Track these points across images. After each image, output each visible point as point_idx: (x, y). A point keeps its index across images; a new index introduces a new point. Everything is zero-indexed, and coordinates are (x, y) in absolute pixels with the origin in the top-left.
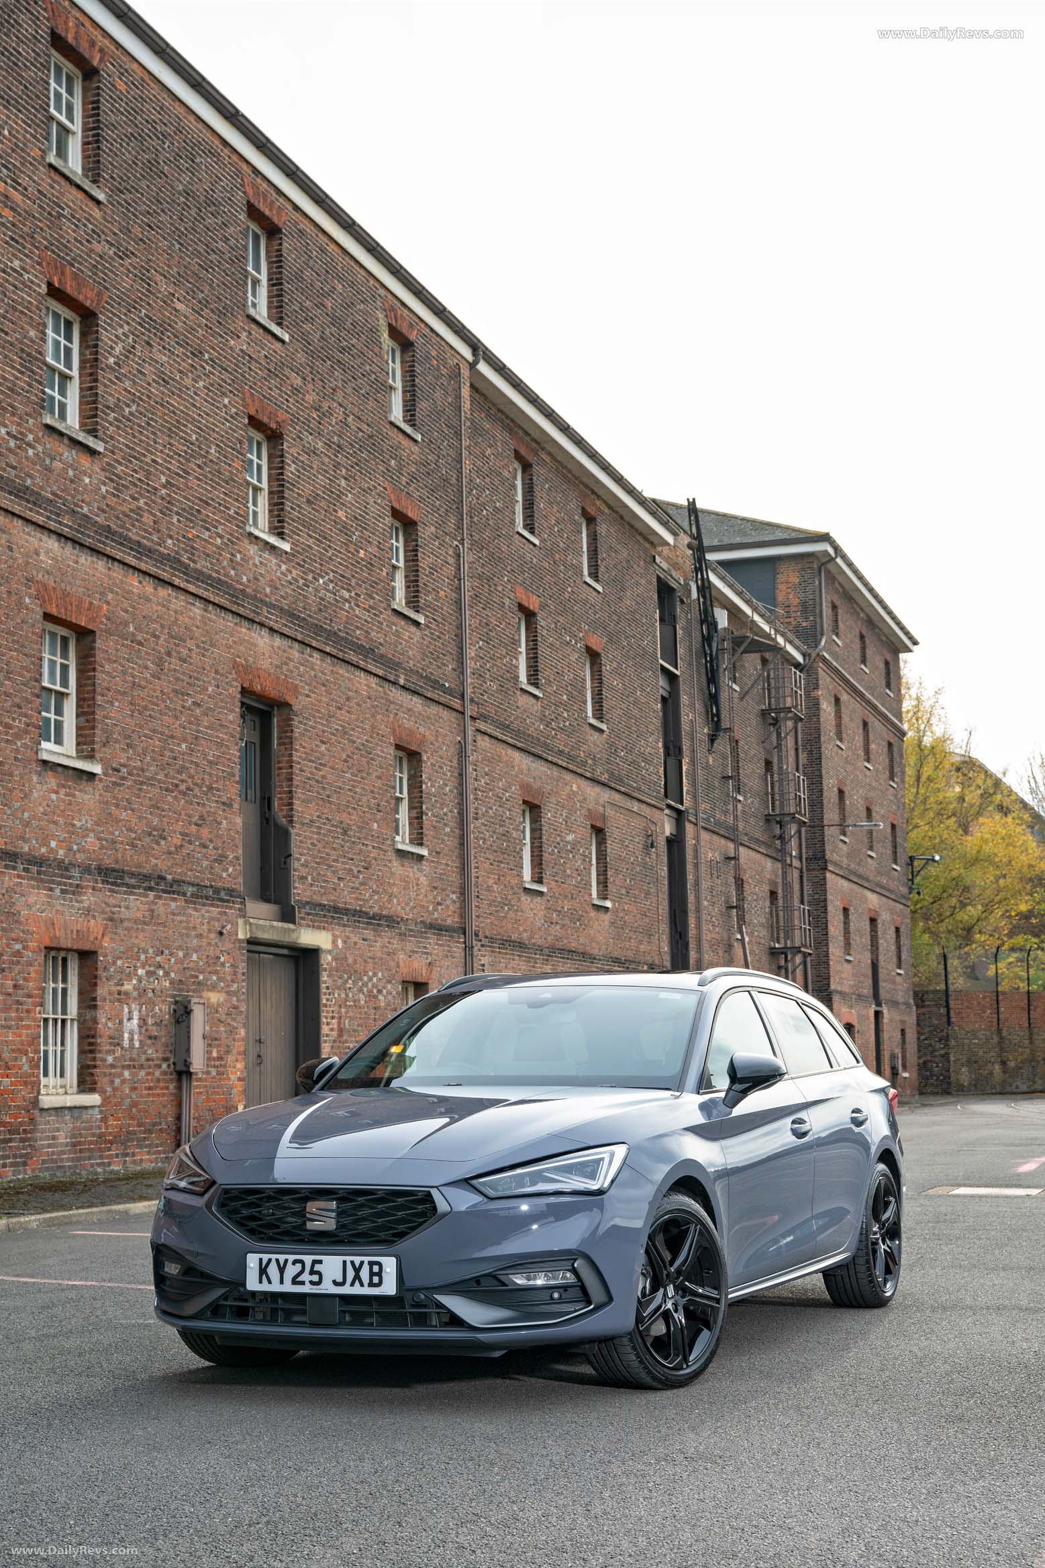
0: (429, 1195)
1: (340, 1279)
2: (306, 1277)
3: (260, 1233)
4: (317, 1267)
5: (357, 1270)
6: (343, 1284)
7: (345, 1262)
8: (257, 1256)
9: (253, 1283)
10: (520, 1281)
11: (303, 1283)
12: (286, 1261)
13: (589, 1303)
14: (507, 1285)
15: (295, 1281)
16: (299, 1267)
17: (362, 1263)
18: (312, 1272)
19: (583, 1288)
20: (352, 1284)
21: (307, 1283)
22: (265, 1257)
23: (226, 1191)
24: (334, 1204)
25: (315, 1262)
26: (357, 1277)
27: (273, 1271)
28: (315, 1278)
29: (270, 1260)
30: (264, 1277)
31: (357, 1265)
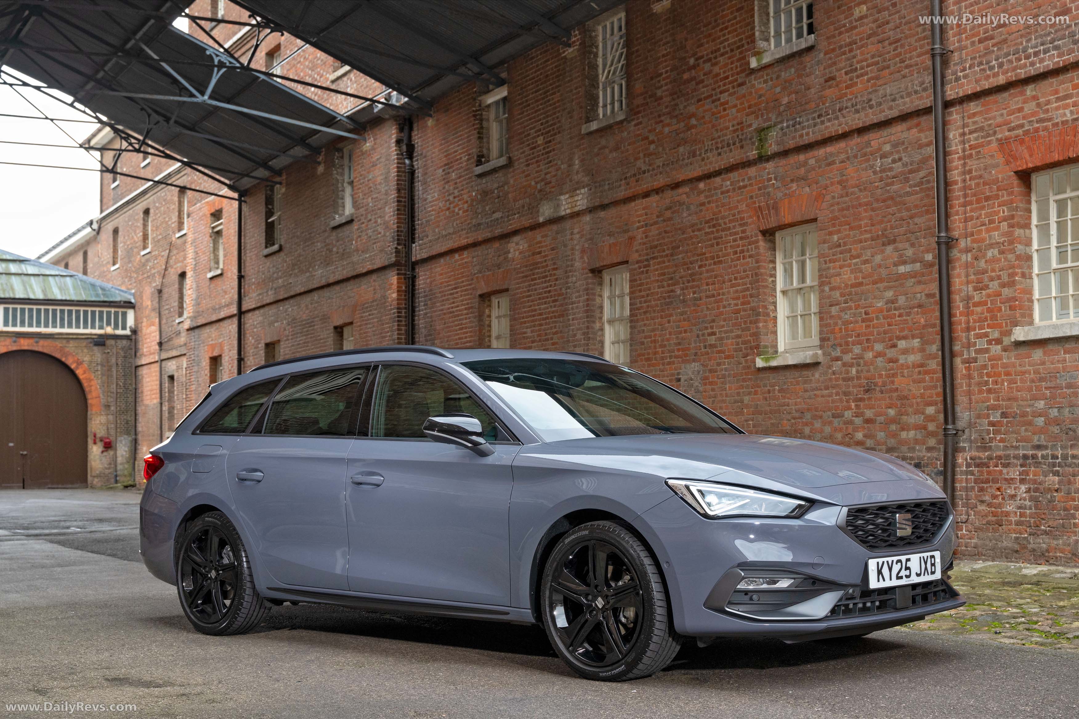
0: (944, 504)
1: (919, 572)
2: (903, 573)
4: (909, 564)
5: (926, 563)
6: (920, 575)
7: (920, 558)
8: (876, 560)
9: (874, 584)
11: (901, 578)
12: (892, 562)
15: (899, 578)
16: (899, 564)
17: (927, 557)
18: (906, 568)
20: (924, 575)
21: (904, 577)
22: (880, 560)
23: (849, 511)
25: (907, 560)
26: (926, 569)
27: (885, 571)
28: (907, 573)
29: (883, 562)
30: (880, 576)
31: (925, 559)
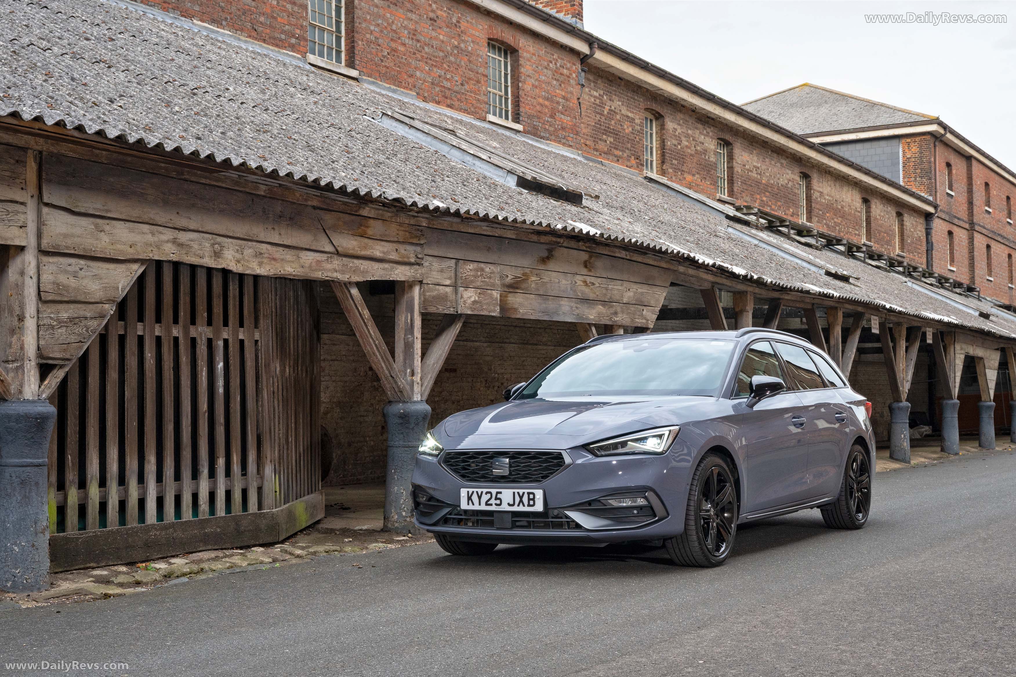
0: (560, 454)
1: (512, 503)
2: (493, 501)
3: (468, 477)
4: (499, 496)
5: (521, 497)
6: (513, 505)
7: (514, 493)
8: (466, 490)
9: (464, 505)
10: (614, 503)
11: (491, 505)
12: (482, 492)
13: (655, 516)
14: (605, 505)
15: (487, 504)
16: (489, 496)
17: (524, 493)
18: (496, 499)
19: (652, 508)
20: (518, 505)
21: (494, 505)
22: (471, 490)
23: (449, 454)
24: (507, 460)
25: (498, 493)
26: (521, 501)
27: (475, 498)
28: (498, 502)
29: (473, 492)
30: (470, 502)
31: (521, 494)
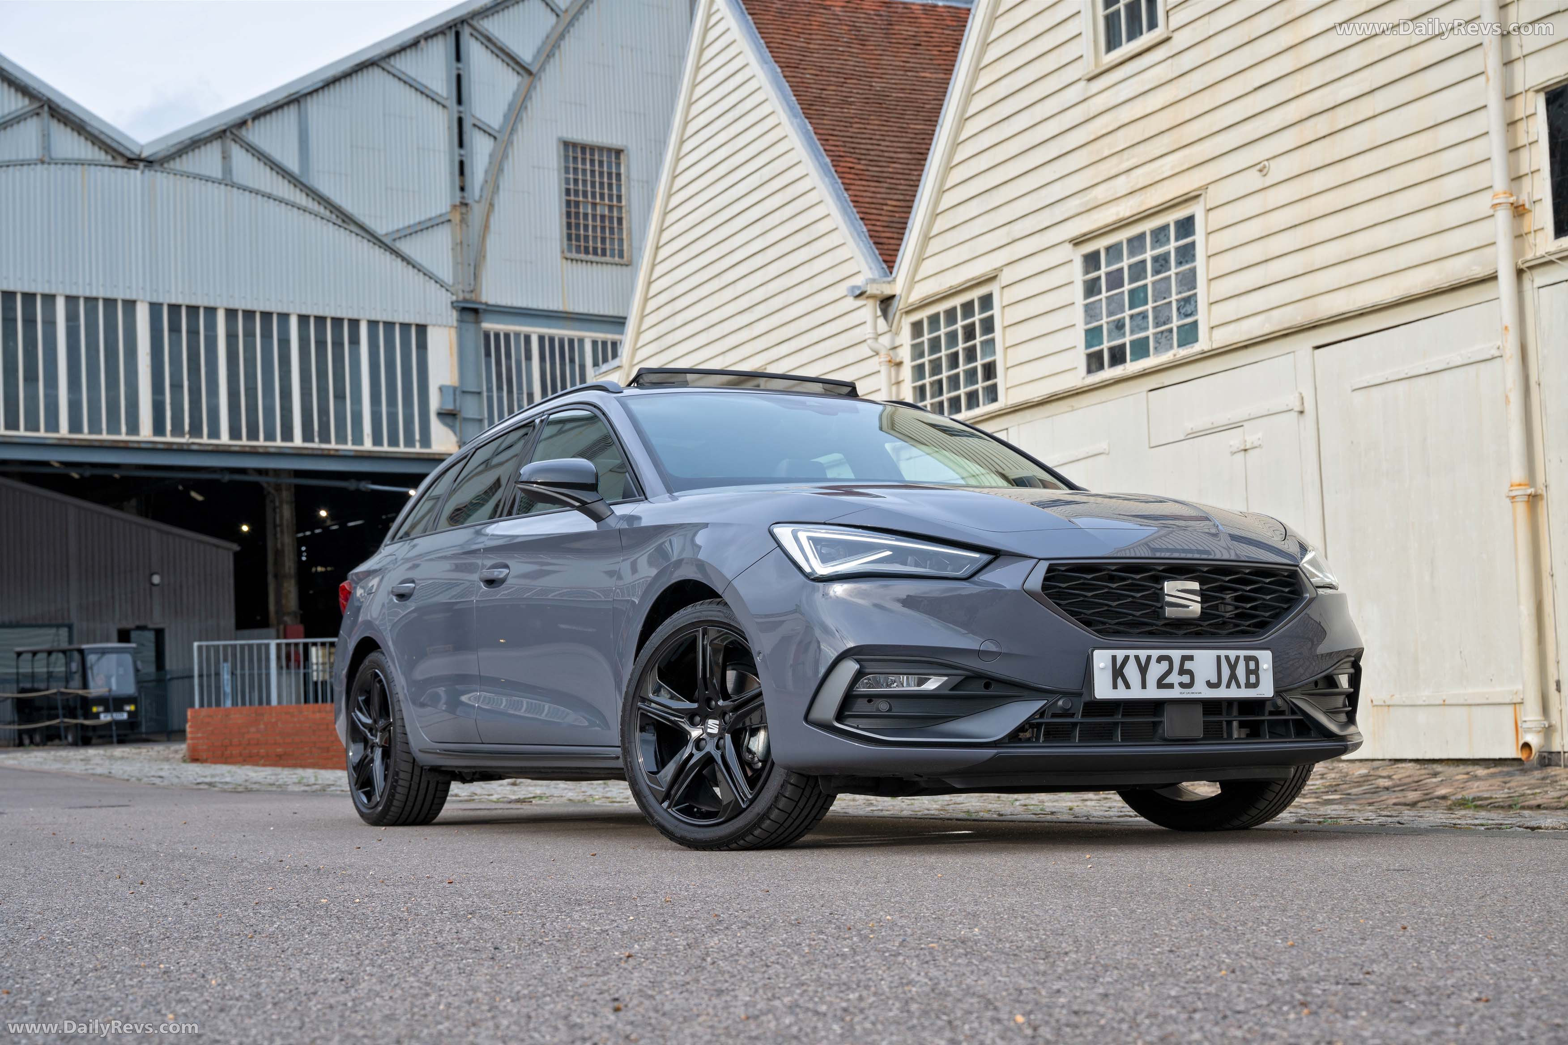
0: (1293, 575)
1: (1214, 680)
2: (1174, 678)
4: (1188, 665)
5: (1233, 667)
6: (1217, 685)
7: (1219, 658)
8: (1110, 653)
9: (1104, 690)
11: (1171, 686)
12: (1149, 658)
15: (1161, 684)
16: (1165, 665)
17: (1238, 658)
18: (1182, 672)
20: (1228, 686)
21: (1176, 686)
22: (1120, 654)
24: (1196, 585)
25: (1184, 658)
26: (1233, 676)
27: (1132, 672)
28: (1186, 679)
29: (1127, 658)
30: (1120, 681)
31: (1233, 661)
